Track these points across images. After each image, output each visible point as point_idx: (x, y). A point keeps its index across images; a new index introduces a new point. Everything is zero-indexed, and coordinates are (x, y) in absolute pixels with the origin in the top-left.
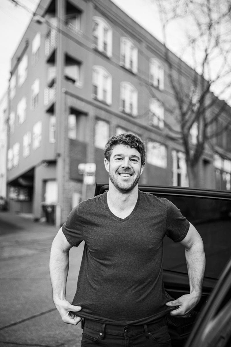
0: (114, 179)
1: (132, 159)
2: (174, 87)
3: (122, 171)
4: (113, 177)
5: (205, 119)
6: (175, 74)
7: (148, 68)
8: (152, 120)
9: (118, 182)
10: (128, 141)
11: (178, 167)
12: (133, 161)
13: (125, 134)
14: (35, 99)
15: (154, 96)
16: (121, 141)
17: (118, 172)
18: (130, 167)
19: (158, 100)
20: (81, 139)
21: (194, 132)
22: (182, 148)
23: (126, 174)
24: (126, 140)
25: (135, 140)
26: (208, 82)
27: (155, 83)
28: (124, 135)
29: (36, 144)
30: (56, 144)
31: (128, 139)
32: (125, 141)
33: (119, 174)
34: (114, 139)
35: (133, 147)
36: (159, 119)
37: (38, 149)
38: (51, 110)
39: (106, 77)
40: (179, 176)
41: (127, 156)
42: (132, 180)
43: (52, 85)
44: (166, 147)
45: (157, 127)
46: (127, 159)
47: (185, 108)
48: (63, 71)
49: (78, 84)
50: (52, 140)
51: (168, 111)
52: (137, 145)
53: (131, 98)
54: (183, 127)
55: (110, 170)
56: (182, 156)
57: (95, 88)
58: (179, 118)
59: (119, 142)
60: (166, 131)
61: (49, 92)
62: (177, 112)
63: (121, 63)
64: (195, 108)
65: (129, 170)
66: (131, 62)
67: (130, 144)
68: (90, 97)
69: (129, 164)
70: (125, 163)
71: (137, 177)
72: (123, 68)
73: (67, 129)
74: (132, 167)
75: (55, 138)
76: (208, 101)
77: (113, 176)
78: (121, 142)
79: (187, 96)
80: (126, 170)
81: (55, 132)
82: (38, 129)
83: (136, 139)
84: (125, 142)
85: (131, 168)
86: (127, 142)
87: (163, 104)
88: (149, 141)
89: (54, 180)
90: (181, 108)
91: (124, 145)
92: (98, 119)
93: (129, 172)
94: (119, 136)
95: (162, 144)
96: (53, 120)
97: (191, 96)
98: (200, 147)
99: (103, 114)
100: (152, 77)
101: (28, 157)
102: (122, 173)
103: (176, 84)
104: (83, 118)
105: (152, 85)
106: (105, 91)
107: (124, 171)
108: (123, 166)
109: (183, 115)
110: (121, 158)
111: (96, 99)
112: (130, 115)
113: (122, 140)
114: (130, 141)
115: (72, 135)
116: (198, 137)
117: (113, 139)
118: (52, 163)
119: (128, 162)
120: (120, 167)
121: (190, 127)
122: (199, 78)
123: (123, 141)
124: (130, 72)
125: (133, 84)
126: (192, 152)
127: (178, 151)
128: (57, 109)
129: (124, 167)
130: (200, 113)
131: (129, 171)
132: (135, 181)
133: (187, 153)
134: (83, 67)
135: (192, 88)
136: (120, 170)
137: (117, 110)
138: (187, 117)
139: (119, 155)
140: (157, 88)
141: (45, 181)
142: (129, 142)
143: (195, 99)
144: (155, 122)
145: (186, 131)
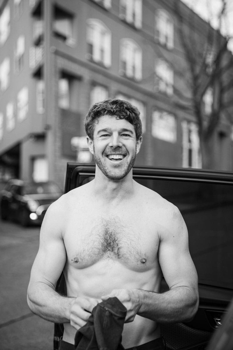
0: (101, 163)
1: (123, 133)
2: (184, 46)
3: (110, 152)
4: (100, 161)
5: (221, 84)
6: (186, 30)
7: (154, 23)
8: (158, 84)
9: (106, 168)
10: (114, 109)
11: (190, 141)
12: (124, 136)
13: (110, 100)
14: (20, 60)
15: (160, 56)
16: (104, 110)
17: (106, 154)
18: (120, 145)
19: (166, 61)
20: (74, 108)
21: (208, 99)
22: (193, 118)
23: (117, 154)
24: (112, 108)
25: (125, 108)
26: (225, 38)
27: (162, 40)
28: (110, 102)
29: (22, 114)
30: (46, 114)
31: (114, 107)
32: (110, 110)
33: (107, 156)
34: (95, 110)
35: (122, 117)
36: (167, 85)
37: (25, 120)
38: (38, 74)
39: (103, 34)
40: (190, 151)
41: (115, 130)
42: (126, 164)
43: (38, 42)
44: (176, 117)
45: (165, 94)
46: (115, 135)
47: (198, 69)
48: (51, 26)
49: (71, 42)
50: (40, 109)
51: (178, 73)
52: (128, 114)
53: (134, 59)
54: (195, 92)
55: (94, 151)
56: (194, 128)
57: (91, 47)
58: (191, 81)
59: (102, 112)
60: (176, 99)
61: (35, 52)
62: (188, 75)
63: (121, 16)
64: (210, 70)
65: (121, 149)
66: (134, 15)
67: (118, 113)
68: (84, 57)
69: (118, 141)
70: (114, 141)
71: (132, 157)
72: (124, 22)
73: (58, 97)
74: (124, 145)
75: (44, 107)
76: (225, 62)
77: (99, 159)
78: (106, 112)
79: (200, 55)
80: (116, 150)
81: (44, 100)
82: (23, 96)
83: (125, 106)
84: (111, 112)
85: (123, 147)
86: (114, 111)
87: (172, 66)
88: (155, 110)
89: (42, 157)
90: (192, 70)
91: (110, 116)
92: (94, 84)
93: (121, 153)
94: (102, 103)
95: (170, 113)
96: (41, 85)
97: (204, 56)
98: (215, 117)
99: (100, 78)
100: (158, 33)
101: (13, 130)
102: (111, 155)
103: (188, 41)
104: (76, 84)
105: (159, 44)
106: (102, 51)
107: (113, 151)
108: (110, 145)
109: (195, 78)
110: (108, 134)
111: (92, 60)
112: (133, 79)
113: (106, 108)
114: (118, 109)
115: (64, 103)
116: (213, 106)
117: (95, 108)
118: (40, 137)
119: (118, 139)
120: (108, 147)
121: (203, 94)
122: (215, 33)
123: (108, 111)
124: (131, 26)
125: (136, 41)
126: (205, 124)
127: (189, 122)
128: (46, 72)
129: (112, 147)
130: (215, 77)
131: (120, 151)
132: (130, 163)
133: (199, 123)
134: (76, 21)
135: (206, 45)
136: (108, 151)
137: (117, 73)
138: (200, 81)
139: (104, 130)
140: (165, 46)
141: (33, 159)
142: (117, 111)
143: (210, 59)
144: (162, 87)
145: (198, 97)
